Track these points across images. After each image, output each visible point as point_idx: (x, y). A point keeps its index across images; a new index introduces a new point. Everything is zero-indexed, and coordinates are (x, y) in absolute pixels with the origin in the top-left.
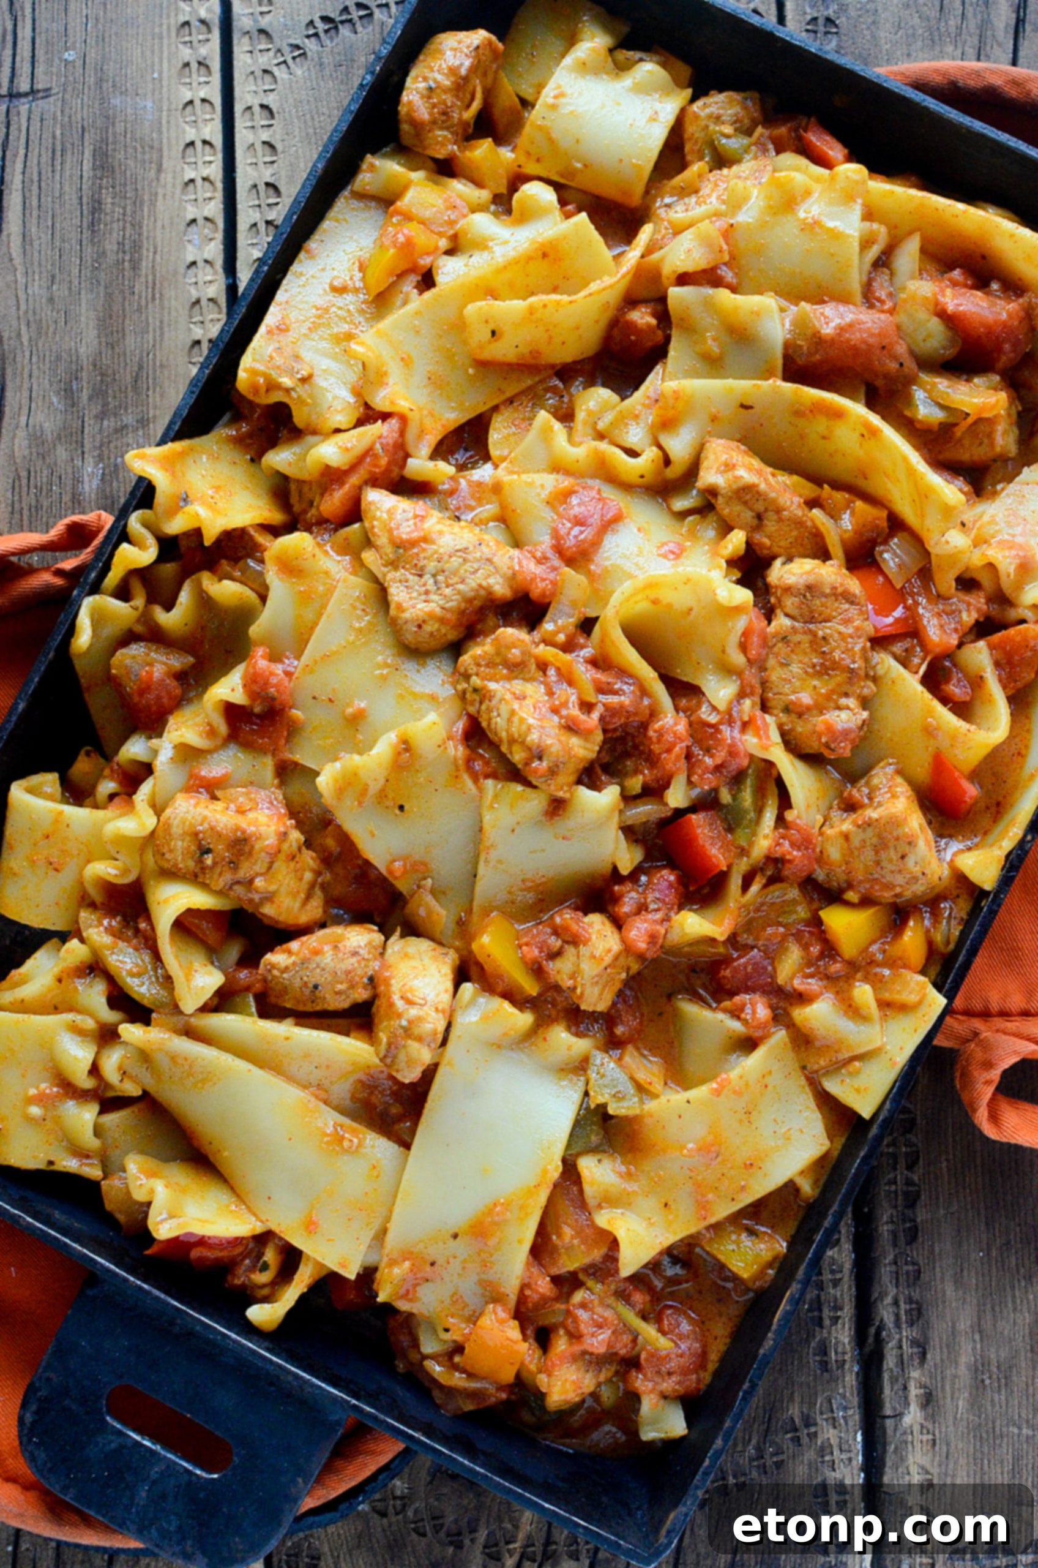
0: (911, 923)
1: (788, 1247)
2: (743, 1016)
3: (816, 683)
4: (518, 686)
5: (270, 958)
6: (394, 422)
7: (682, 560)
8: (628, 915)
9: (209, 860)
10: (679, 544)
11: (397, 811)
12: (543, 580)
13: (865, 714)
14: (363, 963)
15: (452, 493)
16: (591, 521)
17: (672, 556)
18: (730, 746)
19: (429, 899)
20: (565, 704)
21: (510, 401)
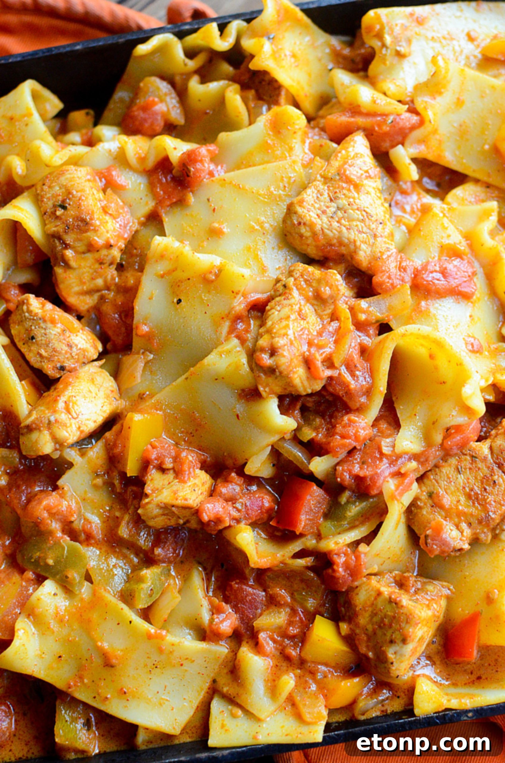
0: (356, 680)
1: (96, 755)
2: (215, 616)
3: (463, 499)
4: (308, 309)
5: (31, 297)
6: (415, 119)
7: (473, 355)
8: (221, 495)
9: (60, 212)
10: (481, 346)
11: (175, 300)
12: (389, 277)
13: (466, 546)
14: (68, 355)
15: (404, 193)
16: (450, 279)
17: (470, 347)
18: (376, 473)
19: (141, 365)
20: (319, 347)
21: (488, 186)
